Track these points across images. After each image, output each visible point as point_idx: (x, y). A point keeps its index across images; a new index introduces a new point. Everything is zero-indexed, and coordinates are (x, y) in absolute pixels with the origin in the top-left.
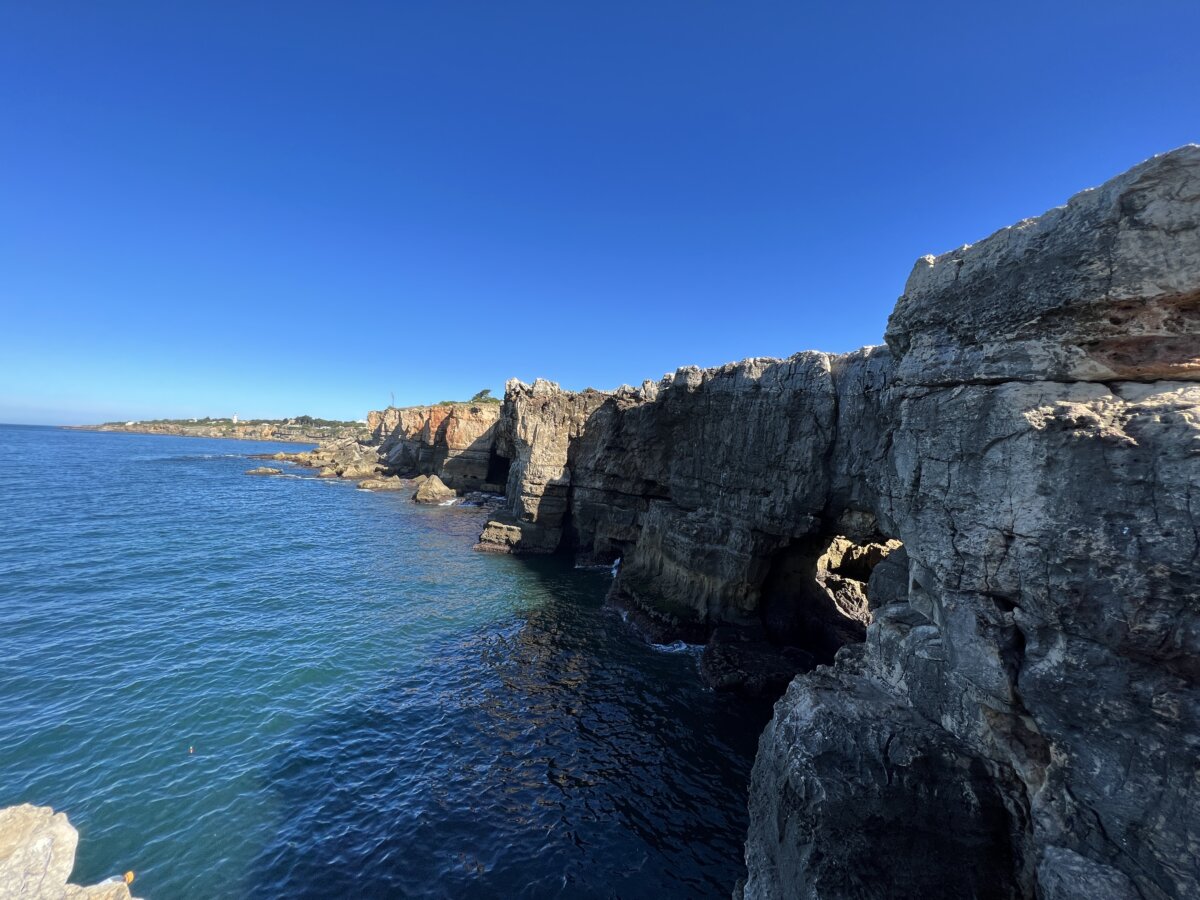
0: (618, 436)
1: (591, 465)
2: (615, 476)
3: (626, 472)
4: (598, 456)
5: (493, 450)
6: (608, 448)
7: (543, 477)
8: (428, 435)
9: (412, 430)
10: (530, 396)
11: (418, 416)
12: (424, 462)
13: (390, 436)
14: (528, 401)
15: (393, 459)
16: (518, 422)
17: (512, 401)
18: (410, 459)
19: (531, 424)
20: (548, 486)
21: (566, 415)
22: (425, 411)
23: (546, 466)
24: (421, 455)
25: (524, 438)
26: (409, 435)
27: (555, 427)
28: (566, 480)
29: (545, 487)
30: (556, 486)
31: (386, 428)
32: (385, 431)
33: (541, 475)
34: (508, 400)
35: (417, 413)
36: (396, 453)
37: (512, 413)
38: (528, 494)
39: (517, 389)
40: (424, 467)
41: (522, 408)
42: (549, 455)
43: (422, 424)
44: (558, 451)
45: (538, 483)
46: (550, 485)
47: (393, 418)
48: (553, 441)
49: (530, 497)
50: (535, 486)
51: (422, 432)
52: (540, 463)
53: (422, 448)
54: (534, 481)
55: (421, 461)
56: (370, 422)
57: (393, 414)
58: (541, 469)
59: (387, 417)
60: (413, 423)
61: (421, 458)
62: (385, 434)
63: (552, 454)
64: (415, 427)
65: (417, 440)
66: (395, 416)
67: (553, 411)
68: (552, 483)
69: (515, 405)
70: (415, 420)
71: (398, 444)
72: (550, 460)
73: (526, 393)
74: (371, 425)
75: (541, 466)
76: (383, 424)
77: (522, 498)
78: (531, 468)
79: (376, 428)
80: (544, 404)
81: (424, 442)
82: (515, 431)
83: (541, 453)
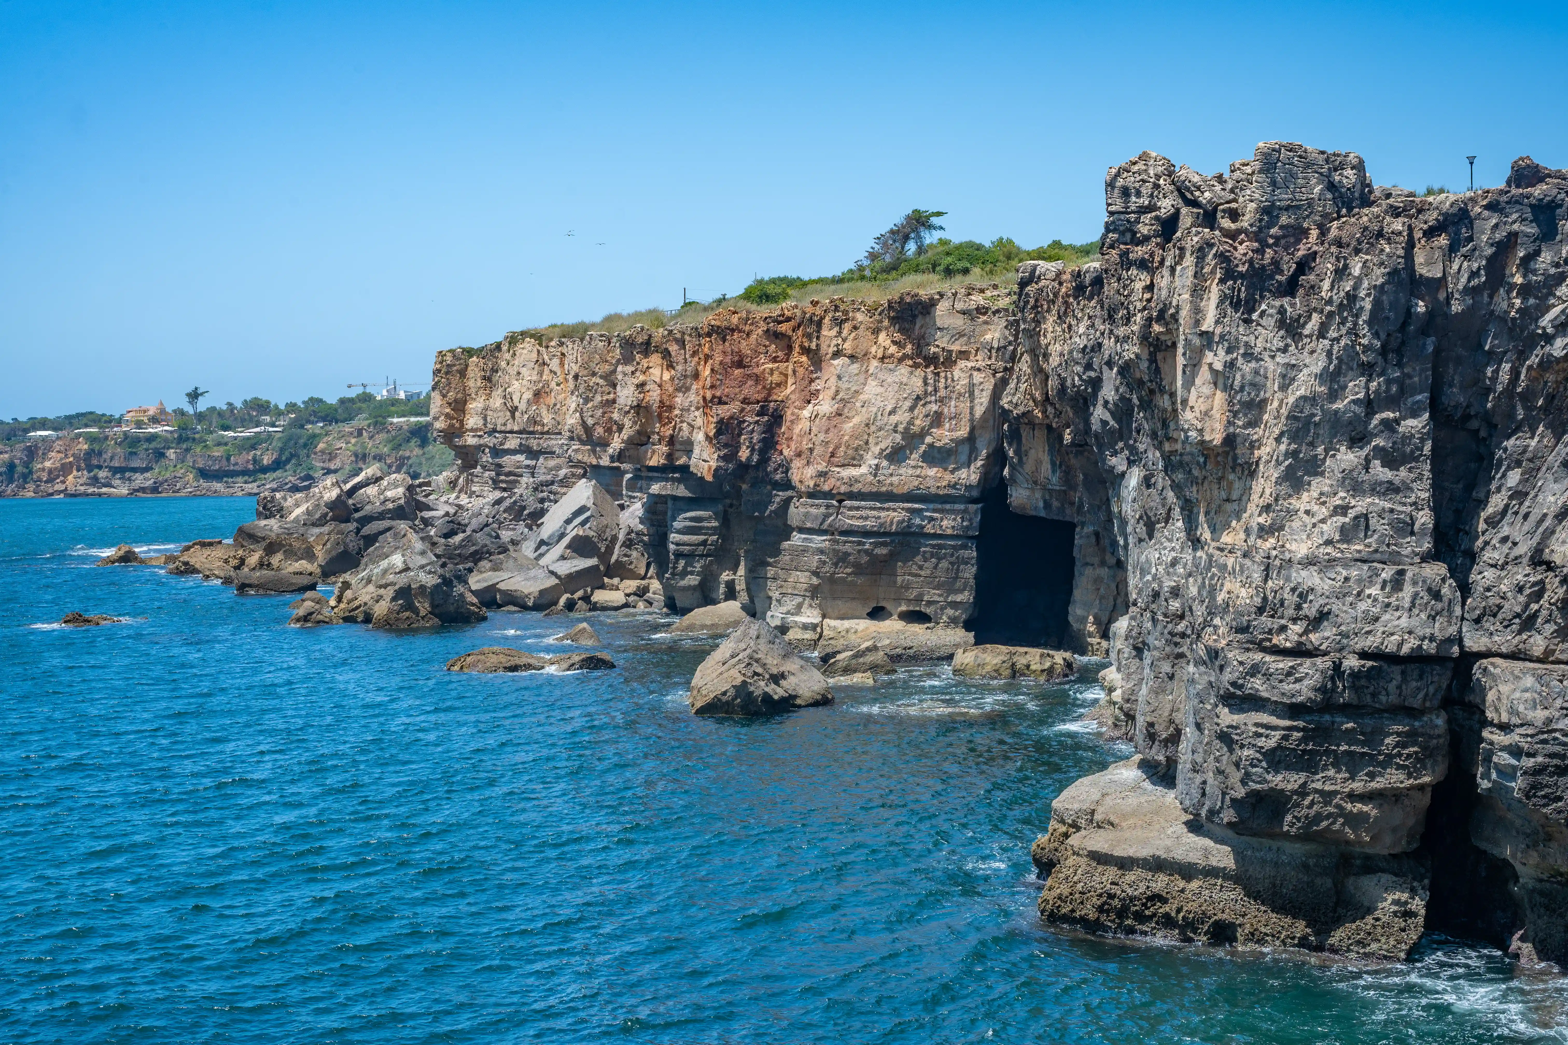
7: (1323, 616)
8: (699, 437)
9: (627, 423)
10: (1233, 235)
11: (655, 359)
12: (690, 557)
13: (533, 454)
14: (1224, 258)
15: (559, 549)
16: (1180, 361)
17: (1143, 265)
18: (629, 544)
19: (1247, 368)
20: (1352, 662)
21: (1421, 307)
22: (678, 336)
23: (1331, 562)
24: (679, 532)
25: (1216, 436)
26: (616, 444)
27: (1367, 370)
28: (1441, 629)
29: (1337, 667)
30: (1393, 659)
31: (513, 417)
32: (511, 432)
33: (1310, 610)
34: (1126, 262)
35: (648, 343)
36: (568, 522)
37: (1149, 320)
38: (1254, 702)
39: (1166, 205)
40: (692, 580)
41: (1198, 291)
42: (1342, 510)
43: (671, 389)
44: (1391, 489)
45: (1300, 651)
46: (1363, 655)
47: (541, 373)
48: (1357, 440)
49: (1265, 718)
50: (1286, 663)
51: (675, 427)
52: (1300, 548)
53: (675, 498)
54: (1278, 640)
55: (679, 555)
56: (444, 396)
57: (534, 356)
58: (1310, 578)
59: (512, 371)
60: (632, 388)
61: (677, 544)
62: (512, 443)
63: (1361, 504)
64: (639, 408)
65: (653, 463)
66: (544, 364)
67: (1351, 297)
68: (1370, 643)
69: (1163, 281)
70: (642, 378)
71: (566, 483)
72: (1346, 534)
73: (1209, 218)
74: (448, 410)
75: (1309, 562)
76: (497, 402)
77: (1227, 717)
78: (1257, 576)
79: (472, 421)
80: (1304, 266)
81: (685, 469)
82: (1164, 402)
83: (1303, 501)
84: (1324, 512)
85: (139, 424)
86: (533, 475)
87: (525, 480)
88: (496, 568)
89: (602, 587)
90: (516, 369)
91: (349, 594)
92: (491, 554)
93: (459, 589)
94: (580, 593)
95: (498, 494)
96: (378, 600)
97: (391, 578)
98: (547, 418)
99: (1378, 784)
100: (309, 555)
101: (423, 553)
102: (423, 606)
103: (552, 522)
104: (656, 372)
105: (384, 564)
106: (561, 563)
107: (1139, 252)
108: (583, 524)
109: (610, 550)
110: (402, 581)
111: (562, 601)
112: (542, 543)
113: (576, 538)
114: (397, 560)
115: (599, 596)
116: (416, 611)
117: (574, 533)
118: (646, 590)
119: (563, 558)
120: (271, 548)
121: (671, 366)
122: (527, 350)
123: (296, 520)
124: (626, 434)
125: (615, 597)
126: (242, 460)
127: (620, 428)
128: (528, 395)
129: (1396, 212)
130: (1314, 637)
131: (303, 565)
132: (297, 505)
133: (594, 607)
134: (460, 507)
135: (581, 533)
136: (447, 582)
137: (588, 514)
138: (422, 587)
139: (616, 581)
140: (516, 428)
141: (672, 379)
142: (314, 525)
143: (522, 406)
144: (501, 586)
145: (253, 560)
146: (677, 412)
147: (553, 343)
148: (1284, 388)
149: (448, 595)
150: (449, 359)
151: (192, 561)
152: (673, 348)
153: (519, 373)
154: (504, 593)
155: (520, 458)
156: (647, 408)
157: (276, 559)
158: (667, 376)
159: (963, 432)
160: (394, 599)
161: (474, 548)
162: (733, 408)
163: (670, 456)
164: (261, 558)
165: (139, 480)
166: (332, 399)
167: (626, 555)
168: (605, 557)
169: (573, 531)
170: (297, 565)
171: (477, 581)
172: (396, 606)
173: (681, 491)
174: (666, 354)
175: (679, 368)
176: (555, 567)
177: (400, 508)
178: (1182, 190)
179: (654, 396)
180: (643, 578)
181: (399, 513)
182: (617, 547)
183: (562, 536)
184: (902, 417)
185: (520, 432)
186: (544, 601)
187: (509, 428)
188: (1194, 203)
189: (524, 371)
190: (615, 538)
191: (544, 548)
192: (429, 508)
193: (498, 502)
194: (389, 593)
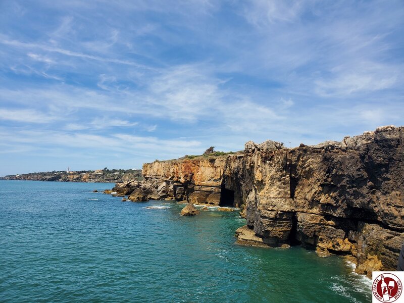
0: (328, 177)
1: (309, 197)
2: (328, 204)
3: (337, 201)
4: (314, 191)
5: (222, 186)
6: (321, 185)
7: (275, 205)
8: (182, 177)
9: (171, 174)
10: (262, 152)
12: (179, 194)
13: (157, 179)
14: (261, 155)
16: (255, 169)
17: (250, 156)
18: (170, 192)
19: (264, 170)
20: (279, 212)
21: (288, 163)
22: (179, 162)
23: (276, 198)
24: (178, 190)
25: (260, 180)
26: (170, 178)
27: (281, 171)
28: (292, 208)
29: (277, 213)
30: (285, 212)
33: (273, 204)
34: (247, 155)
35: (175, 163)
36: (162, 188)
37: (250, 164)
38: (266, 217)
39: (253, 148)
40: (179, 197)
41: (258, 160)
42: (278, 191)
43: (178, 170)
44: (284, 188)
45: (272, 210)
46: (281, 211)
48: (280, 181)
49: (267, 220)
50: (270, 212)
51: (178, 175)
52: (272, 196)
54: (269, 209)
56: (144, 170)
57: (158, 164)
58: (273, 200)
60: (172, 170)
61: (178, 192)
62: (154, 177)
63: (280, 190)
64: (173, 172)
65: (175, 180)
66: (159, 166)
67: (279, 161)
68: (282, 209)
69: (253, 158)
70: (174, 168)
71: (161, 183)
72: (279, 194)
73: (259, 150)
74: (144, 172)
75: (273, 198)
76: (152, 171)
77: (262, 220)
78: (266, 199)
79: (148, 174)
80: (272, 157)
81: (179, 181)
82: (253, 175)
83: (272, 189)
84: (275, 191)
85: (97, 172)
87: (155, 182)
88: (151, 195)
90: (155, 166)
92: (150, 193)
93: (146, 197)
94: (163, 199)
95: (151, 184)
96: (134, 199)
98: (159, 173)
99: (283, 230)
100: (123, 192)
103: (159, 188)
104: (176, 167)
105: (135, 194)
107: (249, 154)
108: (164, 189)
110: (137, 196)
111: (160, 200)
112: (158, 191)
115: (166, 199)
116: (140, 200)
119: (161, 193)
121: (178, 167)
122: (156, 164)
123: (121, 187)
124: (171, 176)
126: (111, 178)
128: (156, 170)
129: (285, 150)
130: (274, 208)
132: (121, 185)
134: (145, 186)
136: (144, 197)
137: (165, 187)
138: (141, 197)
139: (168, 197)
142: (124, 188)
143: (155, 172)
144: (152, 197)
146: (179, 173)
147: (160, 163)
148: (270, 173)
150: (145, 165)
152: (179, 164)
155: (155, 179)
159: (219, 178)
160: (136, 199)
161: (148, 192)
162: (187, 173)
163: (177, 179)
165: (97, 180)
166: (125, 170)
168: (167, 193)
169: (162, 190)
171: (148, 197)
173: (179, 184)
174: (177, 165)
176: (160, 195)
178: (255, 146)
179: (175, 171)
180: (172, 197)
181: (137, 186)
184: (211, 175)
185: (155, 175)
187: (153, 175)
188: (257, 148)
190: (168, 191)
192: (141, 186)
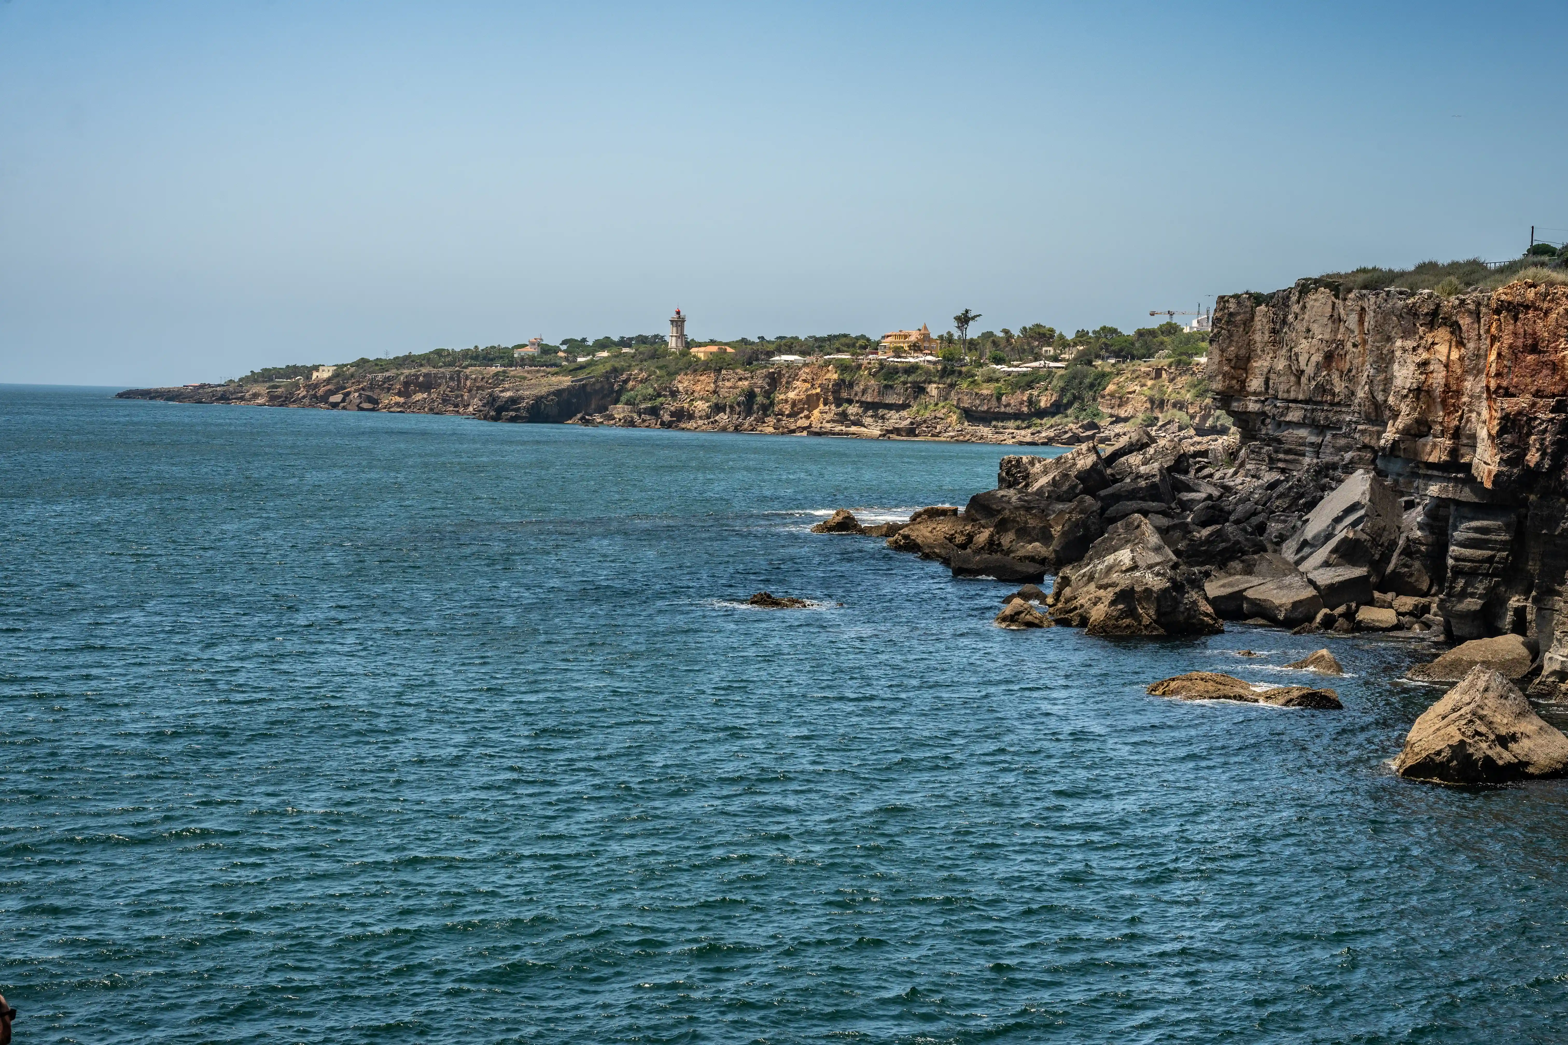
8: (1483, 434)
9: (1404, 409)
11: (1442, 334)
12: (1471, 575)
13: (1320, 429)
15: (1322, 553)
18: (1406, 553)
22: (1472, 307)
24: (1462, 544)
26: (1391, 433)
31: (1298, 382)
32: (1295, 401)
35: (1435, 313)
36: (1338, 520)
40: (1472, 604)
43: (1459, 371)
47: (1335, 331)
51: (1461, 417)
53: (1458, 503)
55: (1458, 572)
56: (1223, 351)
57: (1329, 309)
59: (1300, 327)
60: (1412, 368)
61: (1456, 559)
62: (1295, 415)
64: (1420, 392)
65: (1433, 459)
66: (1340, 320)
70: (1425, 356)
71: (1349, 469)
74: (1226, 368)
76: (1283, 362)
79: (1255, 384)
81: (1468, 469)
85: (898, 352)
86: (1317, 454)
87: (1307, 460)
88: (1249, 570)
89: (1371, 602)
90: (1305, 324)
91: (1067, 591)
92: (1244, 553)
93: (1194, 595)
94: (1342, 609)
95: (1275, 476)
96: (1097, 601)
97: (1115, 576)
98: (1339, 386)
100: (1045, 537)
101: (1157, 549)
102: (1147, 613)
103: (1320, 519)
104: (1442, 350)
105: (1110, 559)
106: (1321, 571)
108: (1354, 524)
109: (1386, 558)
110: (1123, 581)
111: (1319, 617)
112: (1305, 543)
113: (1345, 540)
114: (1125, 556)
115: (1366, 614)
116: (1137, 618)
117: (1342, 535)
118: (1426, 609)
119: (1326, 564)
120: (1002, 526)
121: (1461, 344)
122: (1320, 300)
123: (1040, 492)
124: (1400, 423)
125: (1385, 616)
126: (1015, 400)
127: (1396, 415)
128: (1317, 358)
131: (1035, 547)
132: (1045, 472)
133: (1359, 627)
134: (1227, 489)
135: (1351, 535)
136: (1177, 587)
137: (1362, 512)
138: (1148, 591)
139: (1390, 596)
140: (1301, 397)
141: (1461, 359)
142: (1060, 499)
143: (1310, 370)
144: (1249, 594)
145: (983, 537)
146: (1465, 399)
147: (1351, 296)
149: (1177, 602)
150: (1232, 306)
151: (913, 535)
152: (1465, 321)
153: (1308, 331)
154: (1253, 602)
155: (1303, 432)
156: (1429, 393)
157: (1007, 539)
158: (1455, 355)
160: (1113, 603)
161: (1223, 545)
162: (1522, 402)
163: (1454, 452)
164: (991, 536)
165: (895, 419)
166: (1128, 331)
167: (1405, 565)
168: (1377, 566)
169: (1342, 533)
170: (1030, 547)
171: (1214, 588)
172: (1115, 611)
173: (1466, 495)
174: (1455, 328)
175: (1471, 345)
176: (1314, 575)
177: (1154, 486)
180: (1424, 595)
181: (1153, 492)
182: (1395, 555)
183: (1329, 536)
185: (1306, 402)
186: (1297, 614)
187: (1292, 395)
189: (1315, 328)
190: (1394, 544)
191: (1307, 550)
192: (1190, 489)
193: (1272, 486)
194: (1108, 595)
